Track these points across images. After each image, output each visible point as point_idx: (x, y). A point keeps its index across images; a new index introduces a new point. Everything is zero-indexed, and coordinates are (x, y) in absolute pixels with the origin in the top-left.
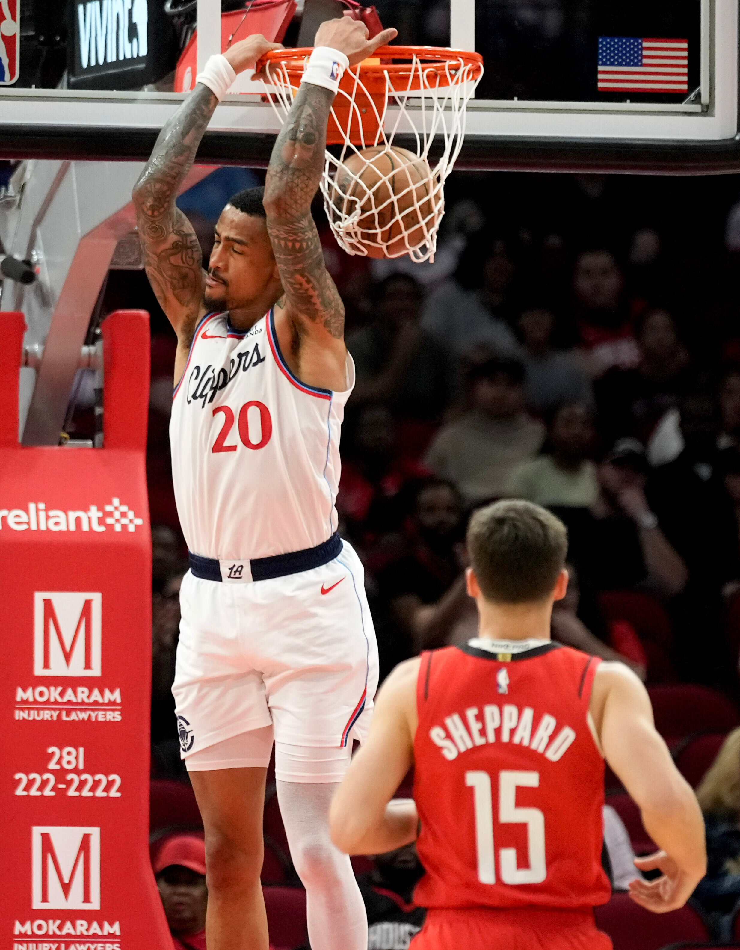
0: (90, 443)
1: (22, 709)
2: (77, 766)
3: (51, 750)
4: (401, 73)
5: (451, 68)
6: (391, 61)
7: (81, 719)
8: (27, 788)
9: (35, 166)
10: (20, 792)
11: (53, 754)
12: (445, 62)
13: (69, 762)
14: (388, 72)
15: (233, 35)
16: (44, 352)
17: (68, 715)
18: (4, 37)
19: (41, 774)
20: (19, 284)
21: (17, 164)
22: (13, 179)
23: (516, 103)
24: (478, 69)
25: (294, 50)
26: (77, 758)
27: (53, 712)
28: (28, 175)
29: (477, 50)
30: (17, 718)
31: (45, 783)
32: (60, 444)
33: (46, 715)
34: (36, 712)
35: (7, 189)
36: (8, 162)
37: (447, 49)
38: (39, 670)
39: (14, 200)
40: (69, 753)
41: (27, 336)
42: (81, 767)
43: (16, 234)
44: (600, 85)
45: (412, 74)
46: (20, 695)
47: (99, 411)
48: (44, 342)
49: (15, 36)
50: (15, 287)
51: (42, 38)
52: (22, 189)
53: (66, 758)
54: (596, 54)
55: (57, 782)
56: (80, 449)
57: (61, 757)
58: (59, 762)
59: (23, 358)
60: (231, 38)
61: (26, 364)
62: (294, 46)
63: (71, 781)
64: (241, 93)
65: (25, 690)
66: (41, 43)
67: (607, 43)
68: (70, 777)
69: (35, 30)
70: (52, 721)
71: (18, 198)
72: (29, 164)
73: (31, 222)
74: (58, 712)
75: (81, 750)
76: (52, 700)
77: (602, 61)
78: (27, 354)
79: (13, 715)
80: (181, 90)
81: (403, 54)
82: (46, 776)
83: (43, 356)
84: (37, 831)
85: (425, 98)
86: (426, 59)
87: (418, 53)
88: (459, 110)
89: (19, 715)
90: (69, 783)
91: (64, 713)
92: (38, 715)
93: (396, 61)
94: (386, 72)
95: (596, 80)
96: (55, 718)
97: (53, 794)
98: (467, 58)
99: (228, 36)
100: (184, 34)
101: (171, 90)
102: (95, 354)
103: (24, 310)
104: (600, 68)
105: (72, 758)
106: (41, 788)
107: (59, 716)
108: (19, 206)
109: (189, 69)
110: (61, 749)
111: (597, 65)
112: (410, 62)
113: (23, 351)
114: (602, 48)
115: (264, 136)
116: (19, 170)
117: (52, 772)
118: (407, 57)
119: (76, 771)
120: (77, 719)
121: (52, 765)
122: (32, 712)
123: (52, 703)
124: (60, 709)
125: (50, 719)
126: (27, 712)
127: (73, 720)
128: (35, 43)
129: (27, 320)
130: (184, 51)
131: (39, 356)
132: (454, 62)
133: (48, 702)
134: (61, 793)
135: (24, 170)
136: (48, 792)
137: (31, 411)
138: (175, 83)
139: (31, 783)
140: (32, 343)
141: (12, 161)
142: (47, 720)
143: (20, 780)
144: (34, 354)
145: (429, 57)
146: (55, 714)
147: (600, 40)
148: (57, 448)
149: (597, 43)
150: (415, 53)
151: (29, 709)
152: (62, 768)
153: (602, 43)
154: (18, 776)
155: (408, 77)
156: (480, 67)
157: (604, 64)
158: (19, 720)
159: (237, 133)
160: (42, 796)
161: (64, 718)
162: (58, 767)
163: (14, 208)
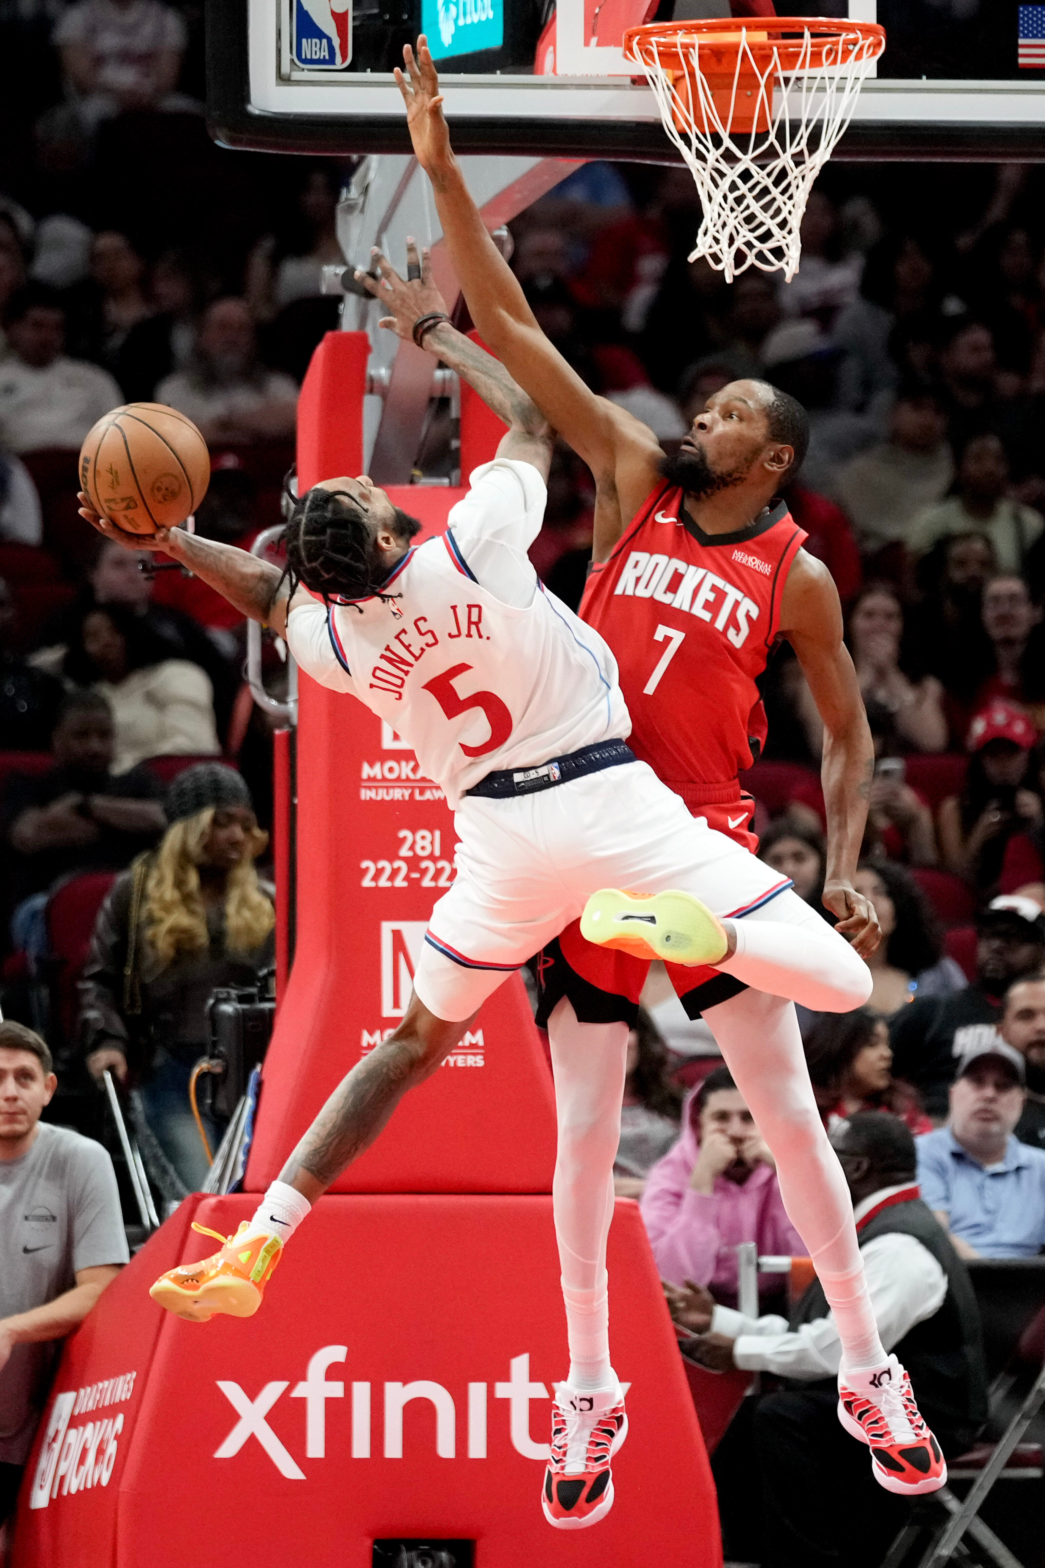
0: (446, 481)
1: (369, 788)
2: (432, 852)
3: (403, 833)
4: (791, 49)
5: (846, 42)
6: (780, 35)
7: (437, 798)
8: (376, 878)
9: (381, 162)
10: (367, 882)
11: (405, 838)
12: (840, 35)
13: (423, 848)
14: (778, 49)
15: (600, 8)
16: (392, 377)
17: (422, 793)
18: (334, 14)
19: (391, 861)
20: (363, 300)
21: (361, 160)
22: (355, 180)
23: (924, 82)
24: (879, 44)
25: (667, 24)
26: (432, 843)
27: (404, 791)
28: (372, 175)
29: (879, 21)
30: (363, 797)
31: (395, 872)
32: (412, 482)
33: (397, 794)
34: (385, 791)
35: (349, 191)
36: (349, 157)
37: (845, 20)
38: (388, 743)
39: (356, 204)
40: (423, 838)
41: (371, 358)
42: (437, 853)
43: (359, 242)
44: (1021, 61)
45: (803, 50)
46: (367, 771)
47: (455, 444)
48: (392, 366)
49: (346, 13)
50: (358, 302)
51: (387, 17)
52: (365, 190)
53: (420, 843)
54: (1017, 24)
55: (410, 870)
56: (435, 488)
57: (414, 843)
58: (412, 848)
59: (367, 385)
60: (597, 11)
61: (371, 391)
62: (669, 20)
63: (426, 869)
64: (609, 75)
65: (371, 765)
66: (386, 22)
67: (1029, 12)
68: (424, 864)
69: (379, 8)
70: (404, 801)
71: (361, 201)
72: (374, 160)
73: (376, 227)
74: (410, 791)
75: (437, 834)
76: (404, 777)
77: (1024, 33)
78: (372, 380)
79: (358, 794)
80: (542, 73)
81: (794, 27)
82: (398, 864)
83: (391, 381)
84: (387, 928)
85: (829, 78)
86: (820, 32)
87: (810, 26)
88: (851, 92)
89: (366, 794)
90: (424, 872)
91: (417, 792)
92: (387, 793)
93: (786, 36)
94: (775, 49)
95: (1016, 55)
96: (407, 798)
97: (405, 884)
98: (866, 30)
99: (594, 9)
100: (546, 7)
101: (532, 72)
102: (451, 379)
103: (369, 330)
104: (1021, 41)
105: (427, 843)
106: (392, 878)
107: (412, 795)
108: (362, 211)
109: (551, 48)
110: (414, 833)
111: (1017, 37)
112: (801, 36)
113: (367, 376)
114: (1023, 19)
115: (634, 125)
116: (361, 170)
117: (405, 859)
118: (797, 30)
119: (432, 857)
120: (432, 798)
121: (404, 852)
122: (380, 791)
123: (404, 781)
124: (413, 788)
125: (401, 799)
126: (374, 791)
127: (428, 800)
128: (379, 22)
129: (371, 341)
130: (545, 29)
131: (386, 381)
132: (852, 36)
133: (398, 779)
134: (414, 884)
135: (368, 169)
136: (400, 883)
137: (378, 446)
138: (536, 64)
139: (379, 872)
140: (377, 366)
141: (355, 157)
142: (398, 800)
143: (367, 869)
144: (380, 380)
145: (824, 30)
146: (407, 793)
147: (1021, 9)
148: (407, 487)
149: (1018, 12)
150: (806, 25)
151: (376, 788)
152: (415, 854)
153: (1022, 12)
154: (365, 864)
155: (797, 54)
156: (881, 41)
157: (1026, 36)
158: (365, 801)
159: (608, 121)
160: (393, 887)
161: (418, 797)
162: (410, 854)
163: (356, 213)
